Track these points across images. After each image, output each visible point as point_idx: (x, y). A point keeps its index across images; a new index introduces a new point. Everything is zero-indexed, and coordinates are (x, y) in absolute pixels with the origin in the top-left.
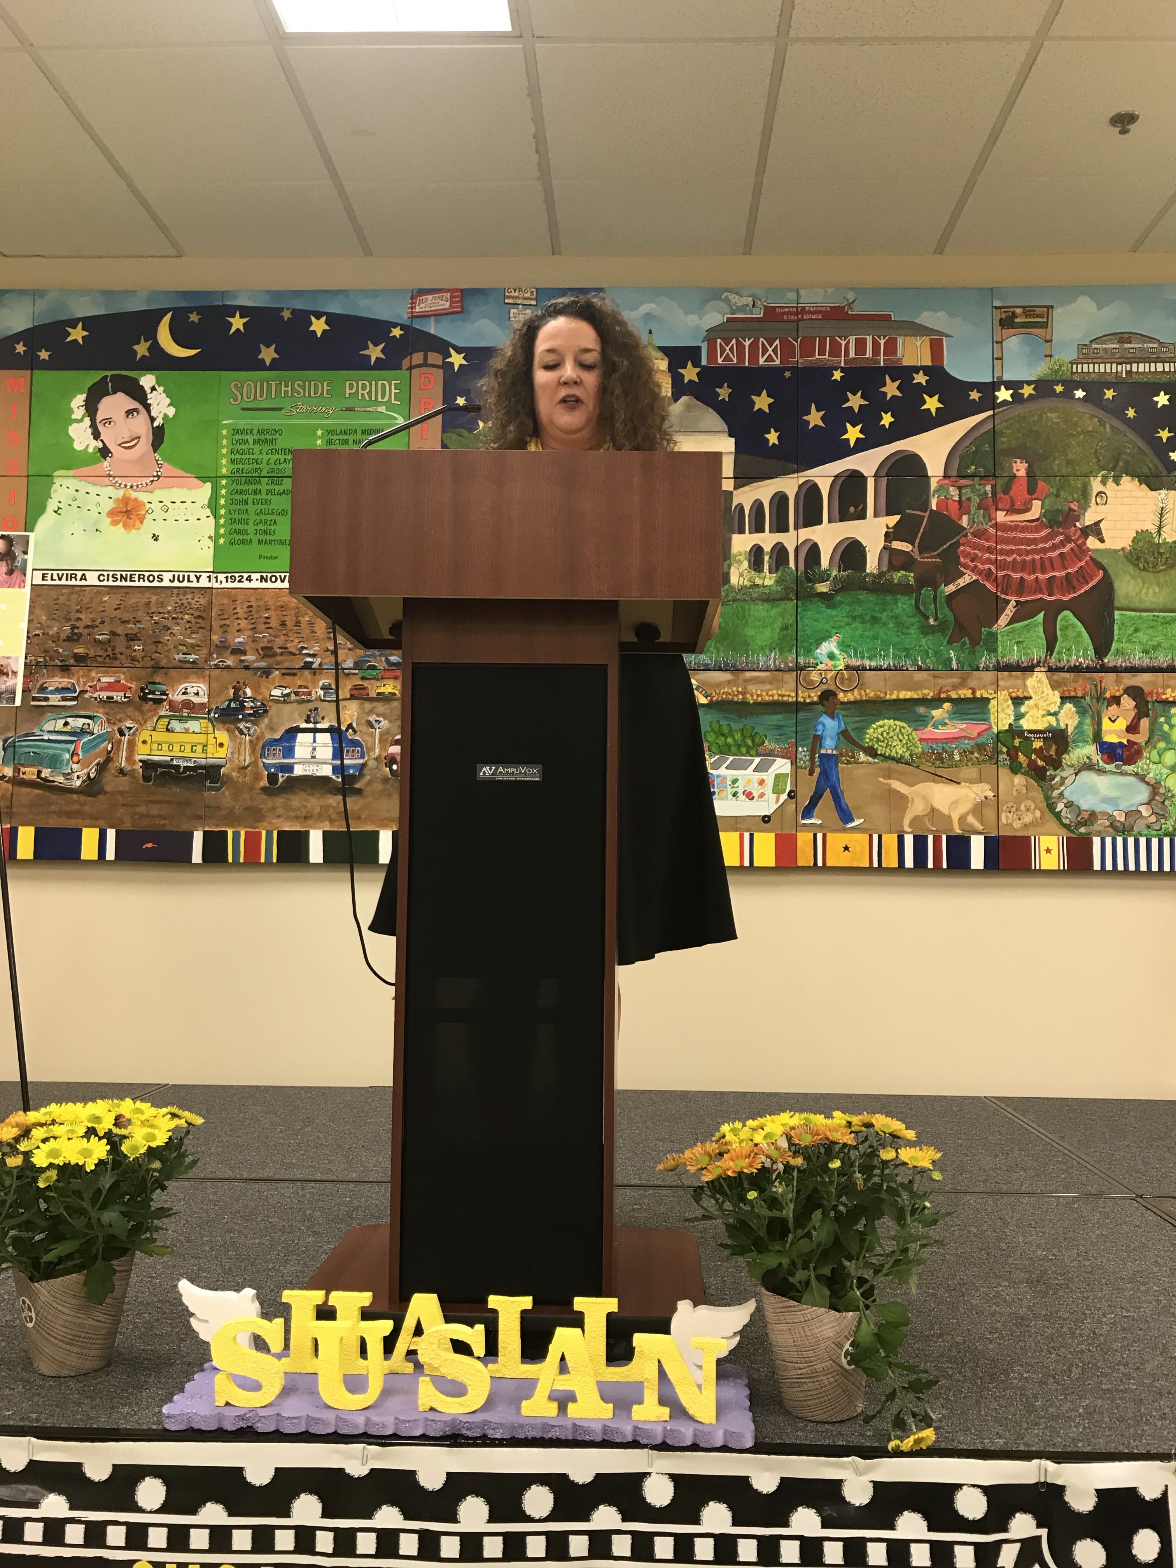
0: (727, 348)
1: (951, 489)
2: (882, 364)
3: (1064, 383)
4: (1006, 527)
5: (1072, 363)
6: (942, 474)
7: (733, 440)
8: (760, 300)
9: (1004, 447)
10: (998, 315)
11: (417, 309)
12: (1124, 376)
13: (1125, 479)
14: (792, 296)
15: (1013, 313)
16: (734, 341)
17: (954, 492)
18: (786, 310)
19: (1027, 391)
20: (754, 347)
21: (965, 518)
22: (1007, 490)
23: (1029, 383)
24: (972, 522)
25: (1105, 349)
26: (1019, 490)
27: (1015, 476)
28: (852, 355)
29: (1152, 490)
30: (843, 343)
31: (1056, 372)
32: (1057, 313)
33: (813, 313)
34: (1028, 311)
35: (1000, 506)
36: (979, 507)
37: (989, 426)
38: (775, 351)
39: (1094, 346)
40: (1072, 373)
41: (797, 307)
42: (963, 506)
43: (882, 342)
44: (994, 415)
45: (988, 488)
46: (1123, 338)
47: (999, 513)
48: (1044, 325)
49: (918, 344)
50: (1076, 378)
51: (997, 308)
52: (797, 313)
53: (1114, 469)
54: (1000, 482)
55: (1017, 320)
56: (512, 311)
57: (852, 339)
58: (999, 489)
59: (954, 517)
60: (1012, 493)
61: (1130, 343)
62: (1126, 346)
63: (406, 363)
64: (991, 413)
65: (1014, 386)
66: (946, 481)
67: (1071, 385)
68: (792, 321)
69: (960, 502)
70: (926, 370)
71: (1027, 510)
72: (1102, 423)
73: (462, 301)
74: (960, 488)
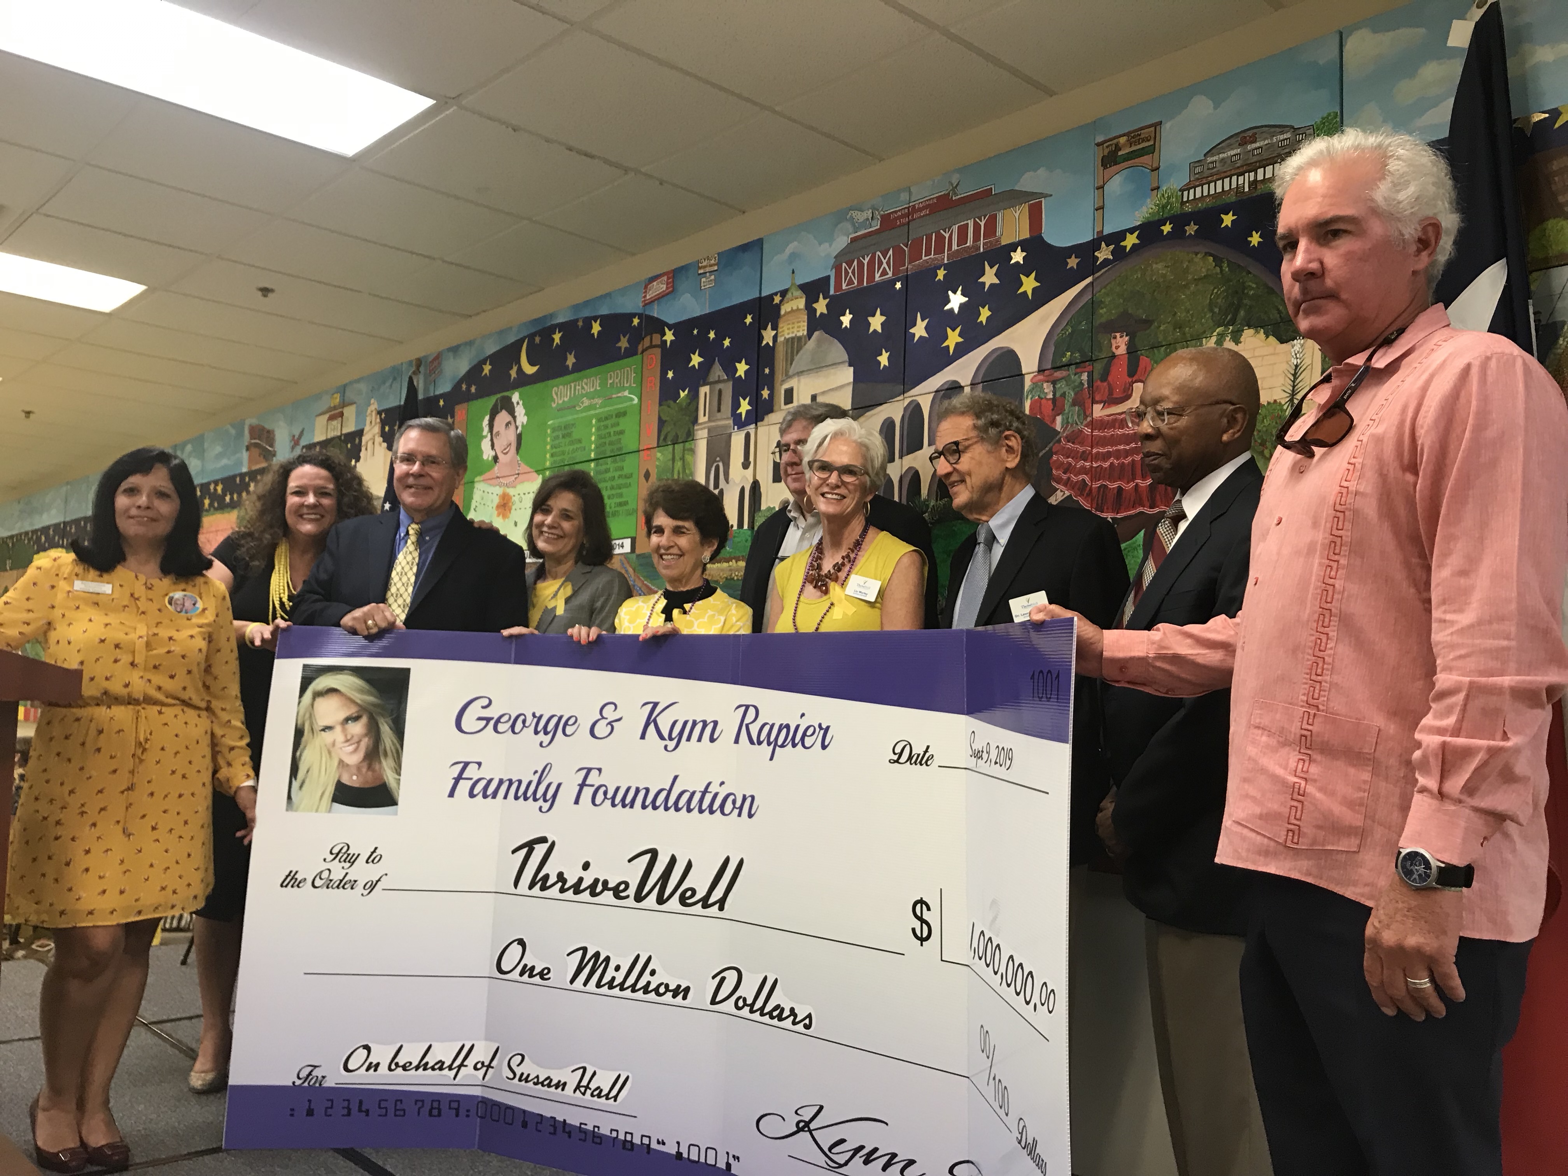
0: (850, 271)
1: (1045, 385)
2: (982, 250)
3: (1173, 219)
4: (1102, 424)
5: (1182, 190)
6: (1036, 369)
7: (852, 369)
8: (878, 210)
9: (1103, 320)
10: (1100, 153)
11: (648, 297)
12: (1247, 189)
13: (1248, 333)
14: (904, 196)
15: (1117, 145)
16: (855, 263)
17: (1048, 388)
18: (900, 213)
19: (1131, 240)
20: (871, 263)
21: (1059, 419)
22: (1104, 377)
23: (1131, 231)
24: (1065, 424)
25: (1223, 159)
26: (1120, 371)
27: (1114, 356)
28: (955, 247)
29: (1282, 341)
30: (947, 236)
31: (1164, 207)
32: (1167, 127)
33: (920, 210)
34: (1134, 136)
35: (1097, 398)
36: (1074, 404)
37: (1087, 297)
38: (888, 263)
39: (1209, 159)
40: (1183, 203)
41: (908, 208)
42: (1057, 404)
43: (982, 224)
44: (1092, 283)
45: (1085, 377)
46: (1245, 137)
47: (1095, 406)
48: (1151, 150)
49: (1017, 215)
50: (1188, 208)
51: (1098, 145)
52: (908, 215)
53: (1232, 322)
54: (1098, 367)
55: (1120, 153)
56: (703, 280)
57: (955, 228)
58: (1096, 376)
59: (1047, 421)
60: (1110, 378)
61: (1255, 142)
62: (1249, 147)
63: (640, 348)
64: (1089, 280)
65: (1117, 238)
66: (1041, 377)
67: (1180, 221)
68: (904, 225)
69: (1054, 400)
70: (1024, 245)
71: (1128, 397)
72: (1218, 261)
73: (673, 281)
74: (1054, 383)
